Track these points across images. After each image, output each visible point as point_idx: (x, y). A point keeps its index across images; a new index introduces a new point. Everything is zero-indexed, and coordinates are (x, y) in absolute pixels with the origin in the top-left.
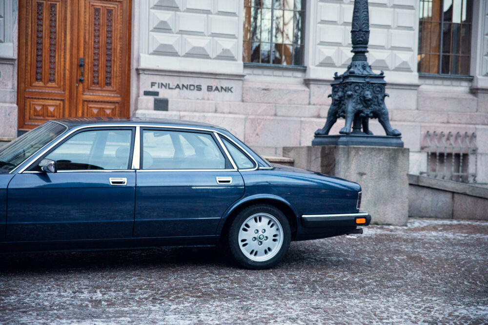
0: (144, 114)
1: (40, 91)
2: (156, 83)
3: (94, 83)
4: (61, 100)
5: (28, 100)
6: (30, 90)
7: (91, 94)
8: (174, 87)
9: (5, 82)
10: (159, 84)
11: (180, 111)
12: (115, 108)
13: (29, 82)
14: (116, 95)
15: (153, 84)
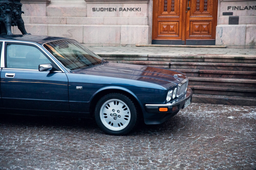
0: (222, 27)
1: (166, 17)
2: (231, 7)
3: (197, 10)
4: (177, 21)
5: (160, 22)
6: (161, 17)
7: (195, 16)
8: (244, 8)
9: (143, 13)
10: (233, 7)
11: (247, 24)
12: (209, 24)
13: (160, 13)
14: (210, 16)
15: (229, 8)
